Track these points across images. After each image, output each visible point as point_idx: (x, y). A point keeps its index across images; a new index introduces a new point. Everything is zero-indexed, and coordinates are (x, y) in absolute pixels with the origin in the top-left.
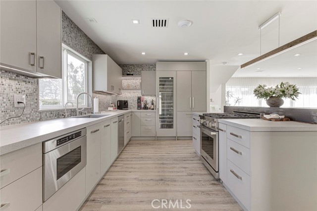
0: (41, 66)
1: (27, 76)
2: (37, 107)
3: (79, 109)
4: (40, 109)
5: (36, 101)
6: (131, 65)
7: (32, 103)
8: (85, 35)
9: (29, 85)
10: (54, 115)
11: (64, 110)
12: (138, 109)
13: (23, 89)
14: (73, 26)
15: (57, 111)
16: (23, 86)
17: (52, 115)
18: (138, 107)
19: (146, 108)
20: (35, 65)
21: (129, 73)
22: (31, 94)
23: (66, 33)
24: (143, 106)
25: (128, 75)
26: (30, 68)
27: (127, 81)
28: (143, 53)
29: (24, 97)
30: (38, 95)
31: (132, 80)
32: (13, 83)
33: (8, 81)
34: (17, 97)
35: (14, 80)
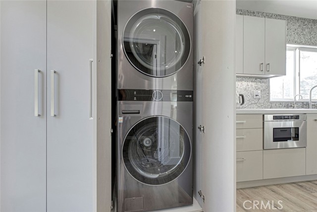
0: (268, 70)
1: (261, 78)
2: (269, 98)
4: (271, 100)
5: (268, 94)
7: (265, 96)
9: (263, 84)
10: (284, 106)
13: (259, 87)
15: (286, 102)
16: (259, 85)
17: (281, 106)
20: (264, 70)
22: (264, 90)
26: (261, 73)
29: (259, 91)
30: (269, 90)
32: (253, 84)
33: (251, 83)
34: (256, 92)
35: (254, 82)
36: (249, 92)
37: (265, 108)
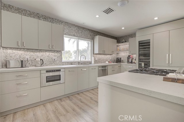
1: (57, 51)
2: (62, 61)
3: (81, 62)
5: (61, 59)
6: (125, 36)
8: (88, 29)
9: (58, 54)
10: (69, 64)
11: (73, 62)
12: (128, 63)
14: (80, 28)
16: (56, 54)
18: (128, 62)
19: (132, 62)
21: (122, 41)
22: (59, 57)
23: (76, 32)
24: (130, 61)
25: (122, 42)
27: (123, 46)
28: (123, 28)
29: (56, 57)
30: (62, 57)
31: (126, 45)
32: (53, 54)
33: (51, 53)
34: (54, 58)
35: (53, 53)
36: (50, 57)
37: (60, 65)
